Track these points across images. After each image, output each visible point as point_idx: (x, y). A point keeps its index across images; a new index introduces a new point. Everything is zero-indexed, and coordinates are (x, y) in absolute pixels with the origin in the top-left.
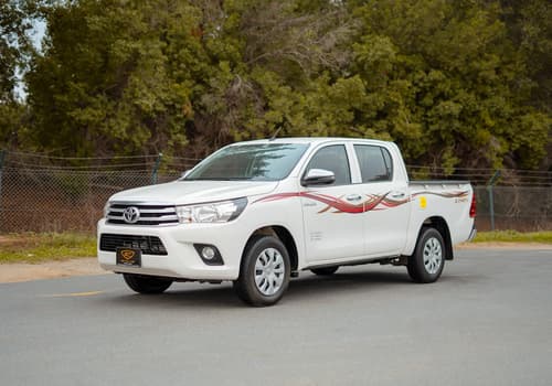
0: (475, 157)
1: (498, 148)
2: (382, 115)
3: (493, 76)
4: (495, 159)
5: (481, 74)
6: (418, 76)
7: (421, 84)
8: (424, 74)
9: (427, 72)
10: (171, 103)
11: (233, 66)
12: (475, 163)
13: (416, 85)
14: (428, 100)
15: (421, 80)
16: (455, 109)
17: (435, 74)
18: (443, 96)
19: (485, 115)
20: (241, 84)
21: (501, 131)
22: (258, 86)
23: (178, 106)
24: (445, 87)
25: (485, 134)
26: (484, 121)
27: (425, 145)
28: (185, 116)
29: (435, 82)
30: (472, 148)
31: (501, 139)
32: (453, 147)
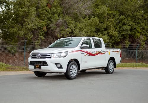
1: (143, 39)
2: (106, 29)
3: (140, 17)
4: (142, 42)
5: (136, 17)
6: (117, 18)
7: (118, 20)
8: (119, 17)
10: (40, 26)
11: (59, 15)
13: (116, 20)
14: (120, 25)
15: (118, 19)
16: (129, 28)
17: (122, 17)
18: (124, 24)
19: (138, 28)
21: (144, 34)
23: (41, 27)
24: (125, 21)
25: (139, 35)
26: (138, 31)
27: (120, 39)
28: (44, 30)
29: (122, 19)
30: (135, 39)
31: (144, 36)
32: (129, 39)
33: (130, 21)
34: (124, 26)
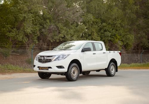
0: (114, 46)
1: (120, 44)
2: (89, 35)
3: (119, 25)
4: (119, 47)
6: (99, 25)
7: (100, 27)
8: (101, 24)
9: (102, 23)
10: (34, 31)
11: (50, 21)
12: (114, 48)
13: (99, 27)
14: (102, 31)
15: (100, 25)
16: (109, 34)
17: (104, 24)
18: (105, 31)
19: (117, 35)
20: (53, 26)
21: (121, 40)
22: (57, 27)
24: (106, 28)
25: (117, 40)
26: (117, 37)
28: (37, 35)
29: (104, 26)
30: (113, 44)
31: (121, 42)
32: (108, 44)
33: (110, 28)
34: (105, 33)
